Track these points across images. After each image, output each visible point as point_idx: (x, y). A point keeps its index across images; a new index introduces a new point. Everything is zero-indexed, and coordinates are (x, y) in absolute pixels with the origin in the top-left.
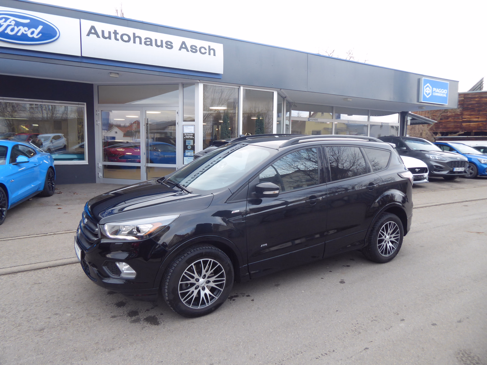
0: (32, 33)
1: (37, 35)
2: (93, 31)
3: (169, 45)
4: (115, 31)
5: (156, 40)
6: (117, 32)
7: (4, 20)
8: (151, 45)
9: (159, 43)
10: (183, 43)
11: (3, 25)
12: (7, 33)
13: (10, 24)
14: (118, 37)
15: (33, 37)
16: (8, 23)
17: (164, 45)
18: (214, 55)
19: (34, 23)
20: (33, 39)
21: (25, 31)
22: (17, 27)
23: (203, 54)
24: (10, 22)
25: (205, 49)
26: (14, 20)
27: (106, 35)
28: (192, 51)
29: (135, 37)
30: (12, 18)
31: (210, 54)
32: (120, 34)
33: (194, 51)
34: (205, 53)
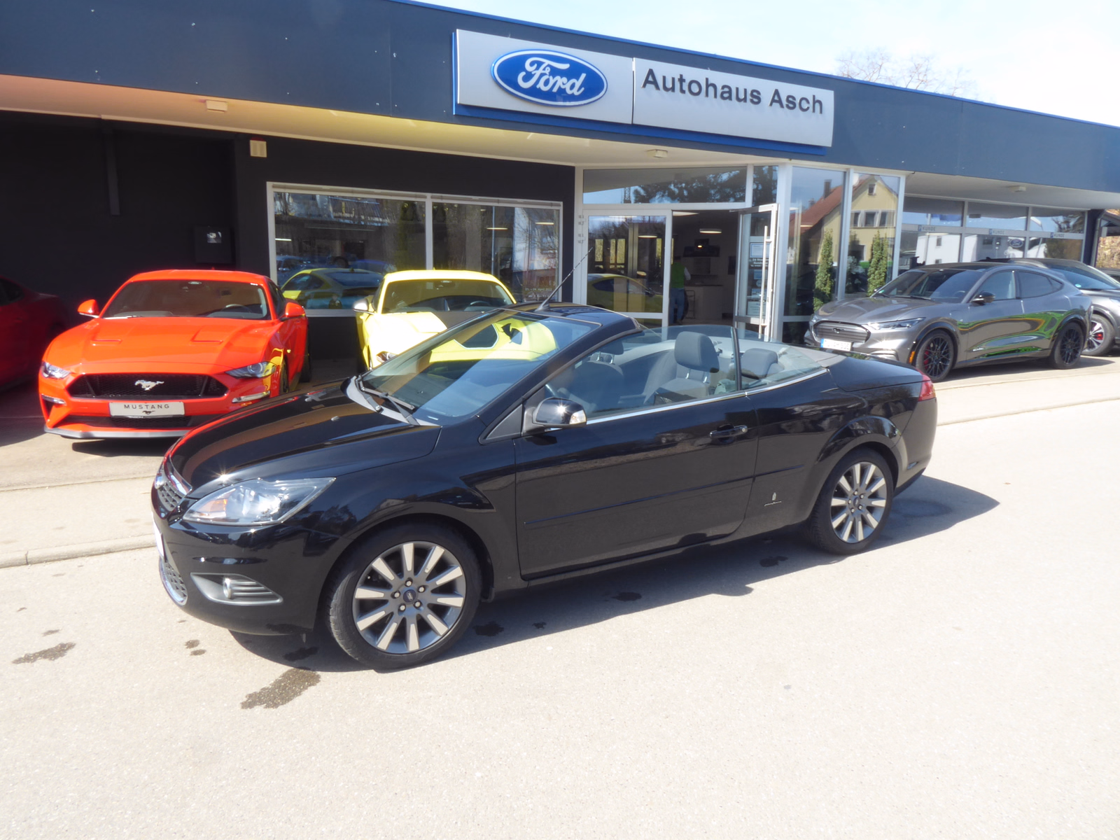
0: (572, 87)
1: (578, 90)
2: (651, 79)
3: (756, 97)
4: (681, 76)
5: (737, 89)
6: (684, 78)
7: (536, 65)
8: (730, 98)
9: (742, 96)
10: (777, 92)
11: (535, 74)
12: (540, 88)
13: (544, 72)
14: (685, 87)
15: (573, 94)
16: (540, 71)
17: (749, 97)
18: (821, 112)
19: (575, 70)
20: (572, 98)
21: (563, 84)
22: (553, 78)
23: (804, 110)
24: (544, 69)
25: (808, 102)
26: (549, 66)
27: (669, 85)
28: (788, 106)
29: (708, 86)
30: (547, 62)
31: (814, 111)
32: (688, 81)
33: (791, 105)
34: (808, 108)
